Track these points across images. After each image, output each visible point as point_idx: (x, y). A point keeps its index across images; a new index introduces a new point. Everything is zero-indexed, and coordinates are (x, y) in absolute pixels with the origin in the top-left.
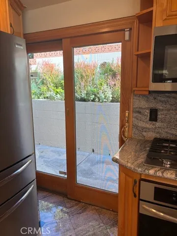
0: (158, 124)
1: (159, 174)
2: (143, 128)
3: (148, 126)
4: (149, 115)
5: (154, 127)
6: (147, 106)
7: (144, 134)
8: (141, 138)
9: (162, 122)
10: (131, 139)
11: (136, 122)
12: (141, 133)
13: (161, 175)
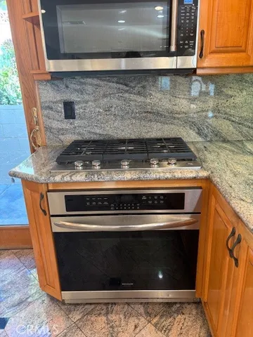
0: (77, 122)
1: (67, 179)
2: (59, 130)
3: (64, 126)
4: (63, 111)
5: (72, 126)
6: (58, 98)
7: (62, 137)
8: (58, 144)
9: (82, 119)
10: (46, 146)
11: (48, 122)
12: (58, 138)
13: (69, 179)
